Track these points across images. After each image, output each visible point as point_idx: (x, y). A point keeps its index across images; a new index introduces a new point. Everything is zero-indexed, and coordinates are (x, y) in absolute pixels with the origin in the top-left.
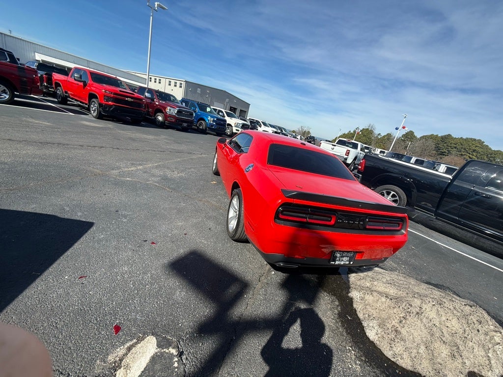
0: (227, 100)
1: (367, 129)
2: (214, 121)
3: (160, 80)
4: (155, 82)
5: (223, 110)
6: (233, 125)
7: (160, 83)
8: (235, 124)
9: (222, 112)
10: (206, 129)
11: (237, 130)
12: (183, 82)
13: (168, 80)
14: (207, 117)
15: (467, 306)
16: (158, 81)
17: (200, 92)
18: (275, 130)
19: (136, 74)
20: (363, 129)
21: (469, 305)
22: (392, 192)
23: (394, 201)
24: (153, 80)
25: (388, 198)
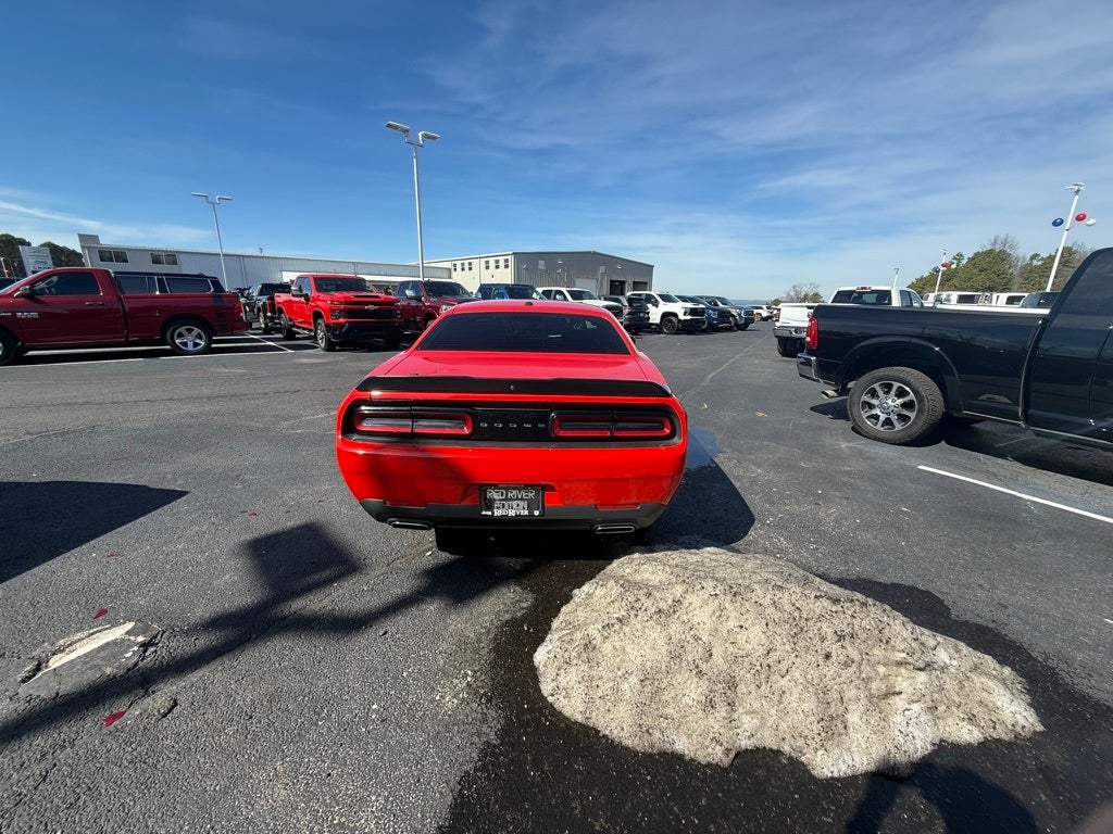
0: (602, 269)
1: (990, 252)
3: (470, 264)
4: (463, 269)
5: (564, 290)
7: (470, 269)
9: (561, 293)
12: (509, 257)
13: (483, 261)
15: (823, 600)
16: (466, 267)
17: (543, 267)
18: (690, 305)
19: (432, 265)
20: (977, 254)
21: (829, 598)
22: (896, 385)
23: (904, 405)
24: (459, 267)
25: (889, 402)
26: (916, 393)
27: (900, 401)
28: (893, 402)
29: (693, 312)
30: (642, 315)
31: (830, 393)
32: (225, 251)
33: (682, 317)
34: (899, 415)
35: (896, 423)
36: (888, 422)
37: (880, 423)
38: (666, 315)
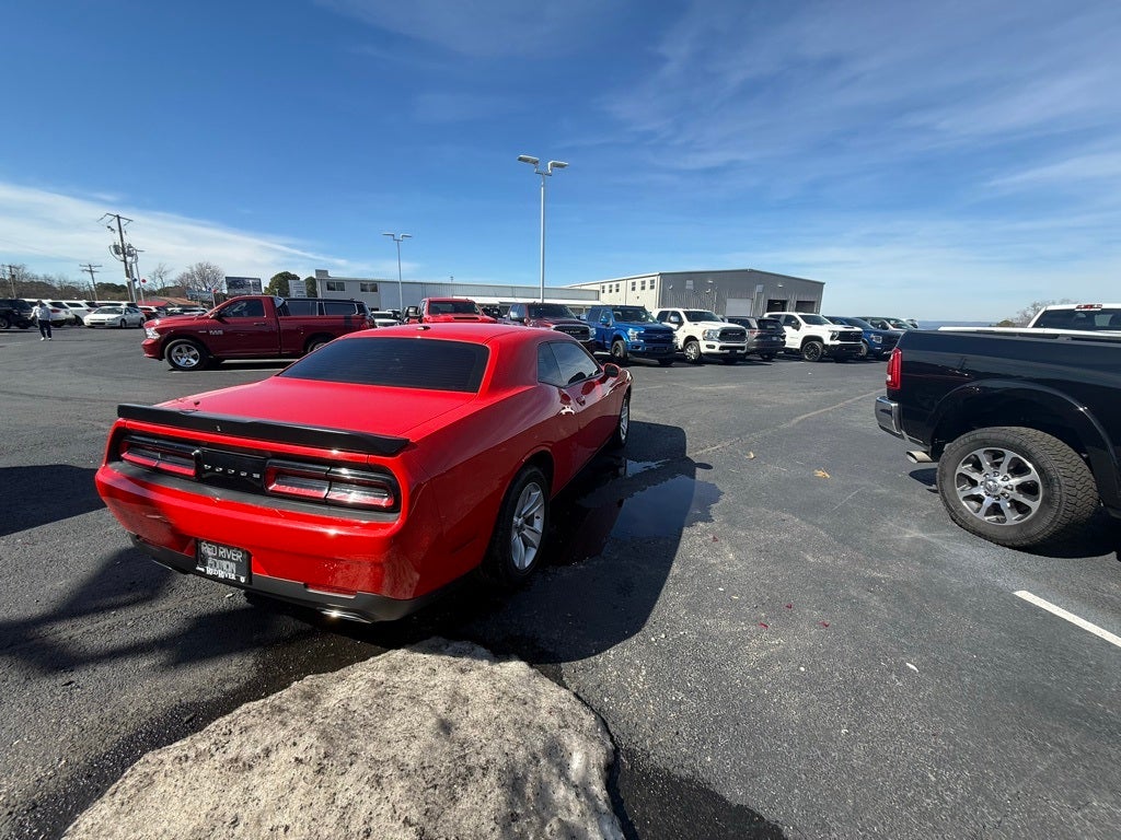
0: (759, 288)
2: (639, 336)
3: (618, 285)
4: (611, 291)
5: (681, 311)
6: (699, 337)
7: (617, 290)
8: (704, 333)
9: (677, 314)
10: (625, 356)
11: (708, 346)
12: (655, 278)
13: (630, 282)
14: (626, 331)
16: (614, 289)
17: (692, 287)
18: (840, 328)
19: (583, 288)
22: (1010, 455)
23: (1022, 488)
24: (607, 289)
25: (999, 479)
26: (1040, 470)
27: (1015, 481)
28: (1006, 482)
29: (843, 336)
30: (775, 339)
31: (920, 455)
32: (403, 280)
33: (827, 341)
34: (1012, 501)
35: (1008, 513)
36: (996, 509)
37: (983, 510)
38: (808, 340)
